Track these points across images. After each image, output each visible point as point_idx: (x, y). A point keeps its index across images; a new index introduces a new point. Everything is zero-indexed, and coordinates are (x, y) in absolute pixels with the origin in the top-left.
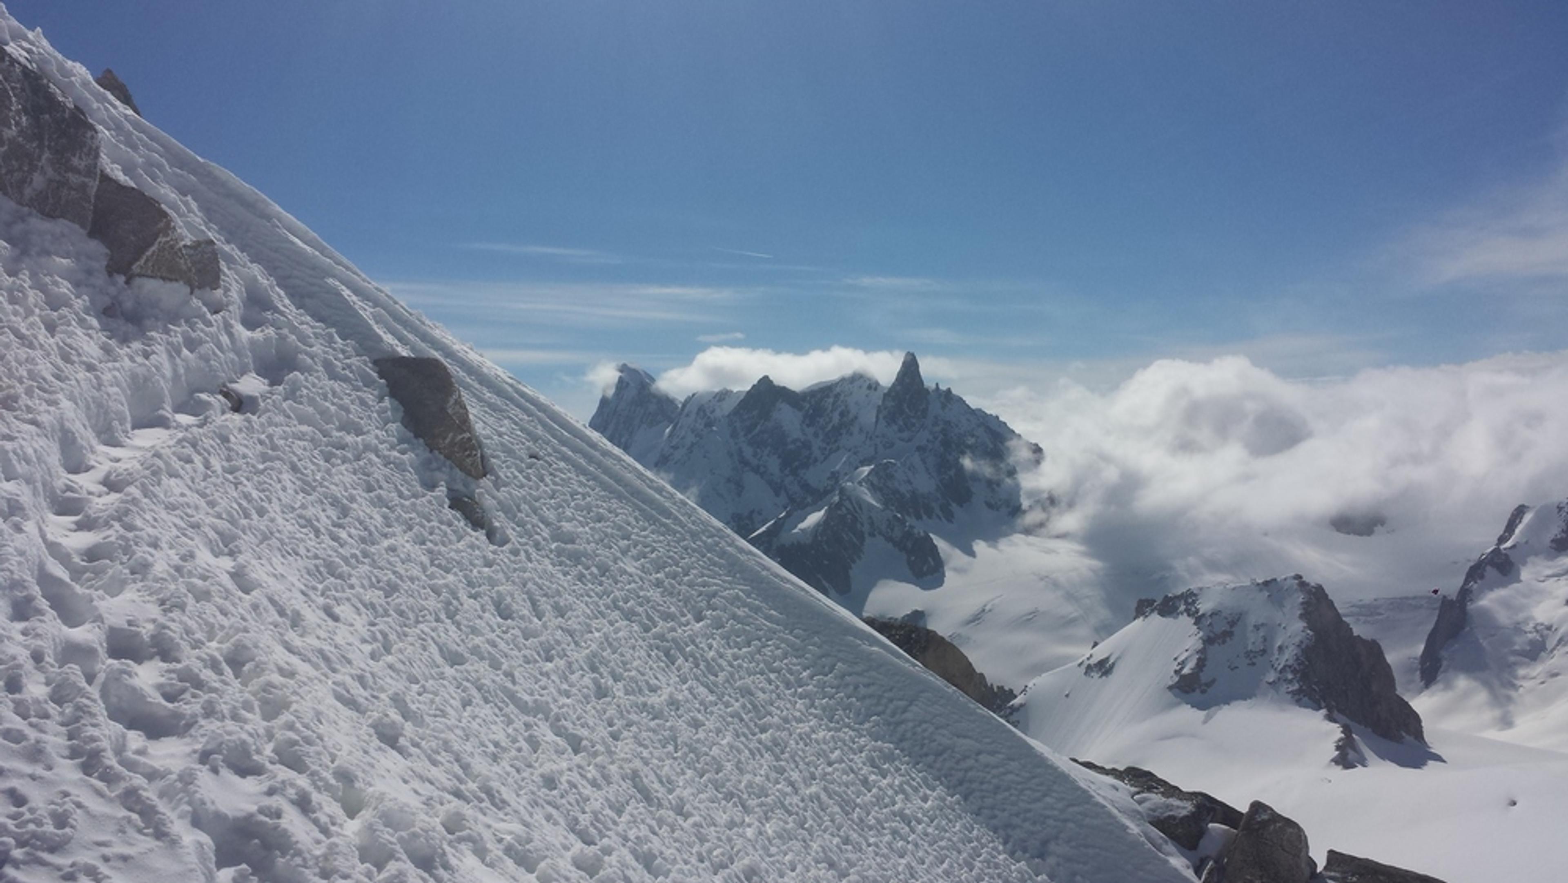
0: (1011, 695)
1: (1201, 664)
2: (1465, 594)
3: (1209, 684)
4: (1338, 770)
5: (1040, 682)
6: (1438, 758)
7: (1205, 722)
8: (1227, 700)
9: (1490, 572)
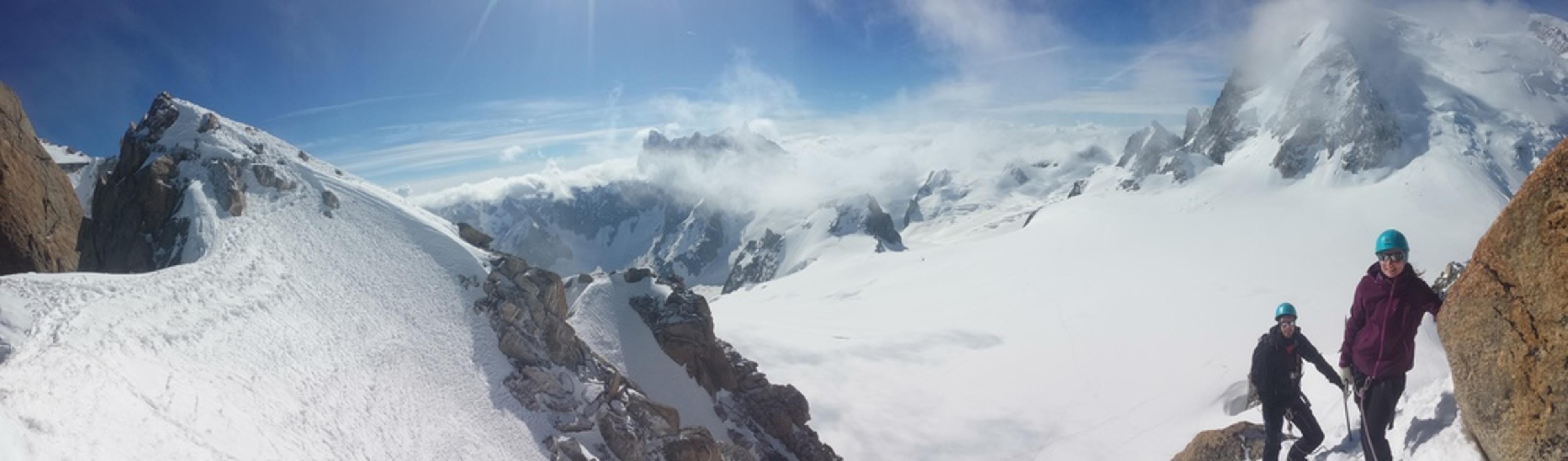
0: (780, 236)
1: (838, 223)
2: (917, 199)
3: (841, 228)
4: (877, 254)
5: (789, 232)
6: (906, 249)
7: (839, 241)
8: (846, 233)
9: (924, 192)
